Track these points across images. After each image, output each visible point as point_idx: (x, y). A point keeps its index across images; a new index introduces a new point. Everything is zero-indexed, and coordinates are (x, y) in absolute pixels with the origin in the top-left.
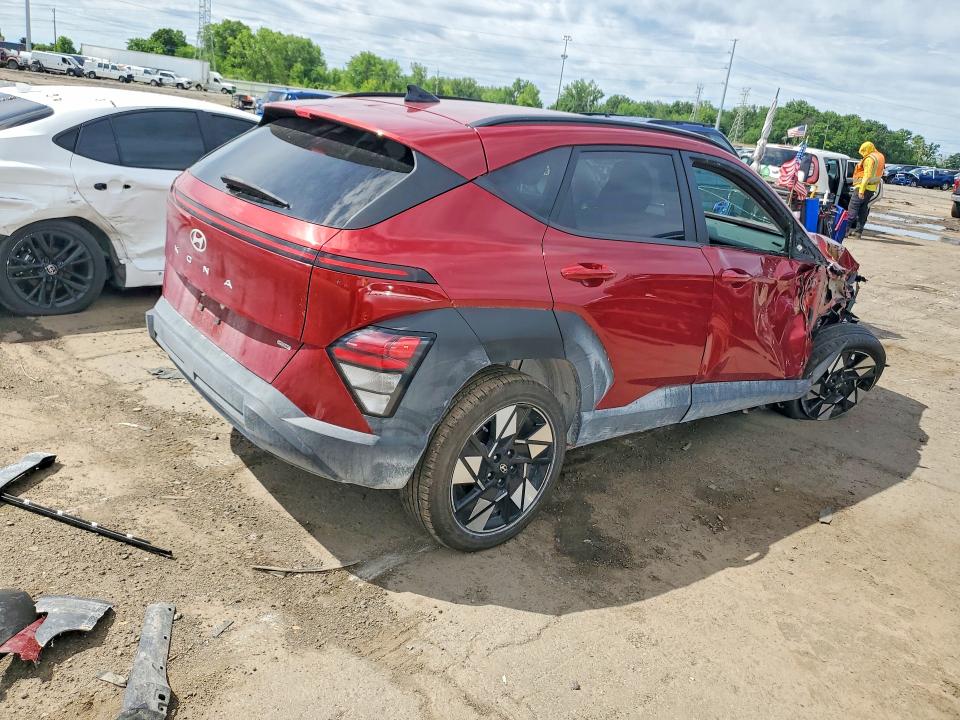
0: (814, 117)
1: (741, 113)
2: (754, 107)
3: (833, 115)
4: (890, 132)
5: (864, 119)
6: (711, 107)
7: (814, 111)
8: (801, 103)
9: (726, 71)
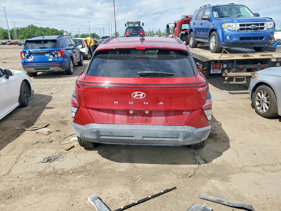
0: (37, 29)
1: (15, 30)
2: (18, 28)
3: (43, 28)
4: (59, 31)
5: (51, 28)
6: (3, 29)
7: (37, 27)
8: (32, 25)
9: (6, 17)
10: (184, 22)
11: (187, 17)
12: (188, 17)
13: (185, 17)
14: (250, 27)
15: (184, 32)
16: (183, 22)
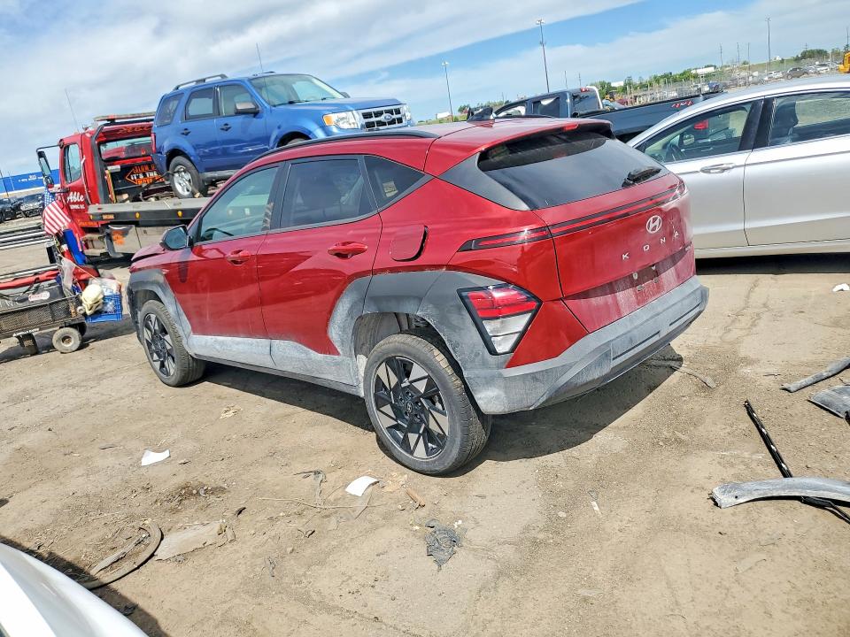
10: (105, 139)
11: (112, 121)
12: (117, 121)
13: (106, 122)
14: (382, 118)
15: (119, 167)
16: (101, 137)
